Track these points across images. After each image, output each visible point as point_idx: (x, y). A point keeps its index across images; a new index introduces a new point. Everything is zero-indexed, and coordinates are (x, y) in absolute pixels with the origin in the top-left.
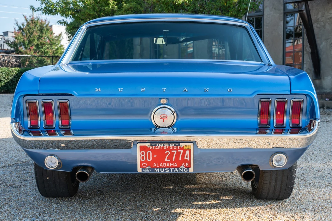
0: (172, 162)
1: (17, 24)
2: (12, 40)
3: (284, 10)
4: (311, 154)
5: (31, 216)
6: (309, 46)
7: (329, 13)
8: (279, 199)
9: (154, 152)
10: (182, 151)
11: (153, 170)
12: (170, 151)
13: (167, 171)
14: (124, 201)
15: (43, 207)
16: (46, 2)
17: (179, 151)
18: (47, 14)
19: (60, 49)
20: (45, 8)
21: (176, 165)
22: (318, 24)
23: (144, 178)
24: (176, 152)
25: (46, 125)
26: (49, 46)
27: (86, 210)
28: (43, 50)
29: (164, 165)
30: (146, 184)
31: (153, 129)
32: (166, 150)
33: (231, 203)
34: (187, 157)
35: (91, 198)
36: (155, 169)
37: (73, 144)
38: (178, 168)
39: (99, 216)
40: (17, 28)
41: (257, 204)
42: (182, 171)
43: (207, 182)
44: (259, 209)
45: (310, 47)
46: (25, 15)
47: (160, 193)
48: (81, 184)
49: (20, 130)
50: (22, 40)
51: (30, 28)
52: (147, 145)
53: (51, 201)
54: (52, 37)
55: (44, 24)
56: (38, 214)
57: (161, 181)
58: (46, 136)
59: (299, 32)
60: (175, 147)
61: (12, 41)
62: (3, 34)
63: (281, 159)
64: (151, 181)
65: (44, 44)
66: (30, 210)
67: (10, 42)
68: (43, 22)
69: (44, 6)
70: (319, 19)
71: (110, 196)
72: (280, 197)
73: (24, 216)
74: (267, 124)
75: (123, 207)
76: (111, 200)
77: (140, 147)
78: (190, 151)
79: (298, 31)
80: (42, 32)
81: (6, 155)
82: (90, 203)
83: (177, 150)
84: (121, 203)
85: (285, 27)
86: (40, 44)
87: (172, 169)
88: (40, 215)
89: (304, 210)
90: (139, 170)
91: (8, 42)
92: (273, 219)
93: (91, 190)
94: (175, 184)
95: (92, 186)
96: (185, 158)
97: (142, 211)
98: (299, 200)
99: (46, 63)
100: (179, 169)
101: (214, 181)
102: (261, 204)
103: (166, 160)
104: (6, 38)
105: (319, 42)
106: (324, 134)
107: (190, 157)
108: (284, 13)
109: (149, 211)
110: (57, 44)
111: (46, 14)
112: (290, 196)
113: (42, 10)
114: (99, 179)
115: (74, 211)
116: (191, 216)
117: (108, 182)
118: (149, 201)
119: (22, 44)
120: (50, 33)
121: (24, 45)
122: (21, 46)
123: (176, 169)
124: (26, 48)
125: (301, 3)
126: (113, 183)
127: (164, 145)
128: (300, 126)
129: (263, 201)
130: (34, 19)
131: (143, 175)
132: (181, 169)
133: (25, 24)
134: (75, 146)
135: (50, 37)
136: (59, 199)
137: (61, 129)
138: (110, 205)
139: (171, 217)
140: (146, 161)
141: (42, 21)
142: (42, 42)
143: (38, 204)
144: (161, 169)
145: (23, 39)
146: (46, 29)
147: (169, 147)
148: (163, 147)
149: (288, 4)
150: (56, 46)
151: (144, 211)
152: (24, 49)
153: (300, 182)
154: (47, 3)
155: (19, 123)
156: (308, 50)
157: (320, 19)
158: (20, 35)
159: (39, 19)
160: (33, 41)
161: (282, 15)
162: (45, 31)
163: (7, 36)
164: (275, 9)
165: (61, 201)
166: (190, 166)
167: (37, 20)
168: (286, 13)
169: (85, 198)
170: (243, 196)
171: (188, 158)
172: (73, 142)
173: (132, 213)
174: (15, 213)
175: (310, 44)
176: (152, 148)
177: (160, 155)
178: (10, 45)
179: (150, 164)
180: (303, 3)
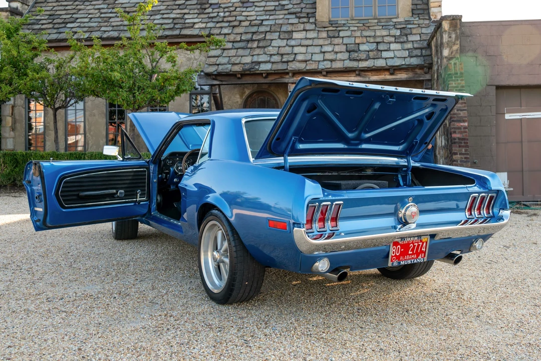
0: (413, 254)
7: (236, 98)
9: (402, 246)
10: (421, 243)
11: (400, 263)
12: (414, 244)
13: (409, 262)
21: (415, 256)
25: (319, 228)
29: (408, 257)
32: (410, 244)
52: (399, 240)
63: (480, 243)
77: (393, 243)
78: (426, 242)
83: (418, 243)
85: (191, 108)
87: (412, 261)
90: (390, 264)
96: (423, 249)
100: (418, 260)
103: (410, 253)
107: (426, 248)
108: (190, 94)
123: (415, 260)
125: (215, 87)
127: (410, 239)
131: (392, 269)
140: (396, 255)
144: (405, 261)
147: (413, 241)
157: (227, 102)
166: (425, 256)
168: (192, 94)
176: (402, 243)
177: (406, 249)
179: (398, 257)
180: (217, 87)
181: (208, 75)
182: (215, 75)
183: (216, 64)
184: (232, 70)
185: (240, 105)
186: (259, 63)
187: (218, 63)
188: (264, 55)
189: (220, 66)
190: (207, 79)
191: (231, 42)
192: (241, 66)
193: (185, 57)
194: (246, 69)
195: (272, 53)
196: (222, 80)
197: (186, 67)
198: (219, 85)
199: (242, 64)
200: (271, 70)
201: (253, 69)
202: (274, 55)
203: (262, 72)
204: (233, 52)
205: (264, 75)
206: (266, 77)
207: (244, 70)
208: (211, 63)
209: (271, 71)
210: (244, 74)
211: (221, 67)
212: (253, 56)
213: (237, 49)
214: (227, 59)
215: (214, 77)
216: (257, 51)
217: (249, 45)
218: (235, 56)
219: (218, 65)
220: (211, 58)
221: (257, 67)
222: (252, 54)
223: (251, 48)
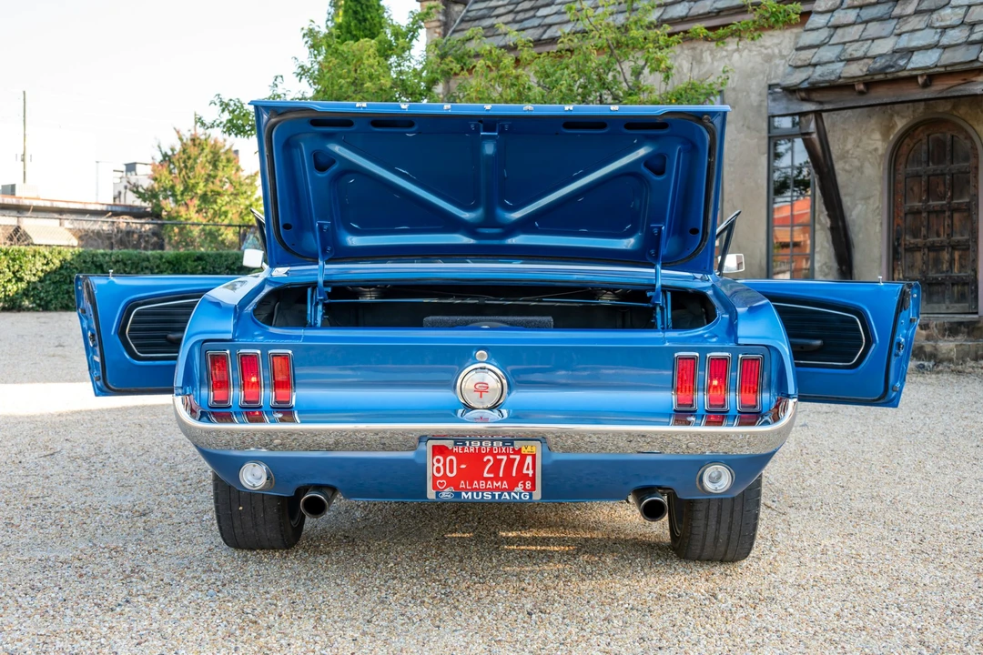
0: (497, 478)
1: (159, 147)
2: (146, 183)
3: (769, 132)
4: (812, 465)
5: (206, 587)
6: (826, 213)
7: (872, 140)
8: (727, 561)
9: (461, 458)
10: (518, 457)
11: (458, 495)
12: (494, 456)
14: (399, 559)
15: (229, 568)
16: (231, 109)
17: (512, 457)
18: (233, 135)
19: (257, 206)
20: (230, 121)
21: (505, 484)
22: (846, 162)
23: (443, 510)
24: (505, 458)
25: (245, 401)
26: (231, 198)
27: (320, 578)
28: (216, 208)
29: (483, 484)
30: (446, 525)
31: (460, 411)
32: (486, 454)
33: (624, 567)
34: (528, 469)
35: (328, 553)
36: (463, 494)
37: (295, 439)
38: (510, 490)
39: (345, 589)
40: (159, 158)
41: (680, 571)
42: (518, 497)
43: (576, 523)
44: (683, 580)
45: (829, 216)
46: (177, 129)
47: (476, 544)
48: (310, 522)
49: (193, 412)
50: (169, 184)
51: (189, 158)
52: (449, 444)
53: (245, 556)
54: (240, 178)
55: (221, 148)
56: (219, 583)
57: (479, 519)
58: (243, 423)
59: (806, 179)
60: (504, 449)
61: (145, 187)
62: (124, 168)
63: (719, 477)
64: (457, 519)
65: (219, 194)
66: (203, 576)
67: (140, 190)
68: (219, 145)
69: (226, 116)
70: (848, 152)
71: (369, 548)
72: (729, 556)
73: (191, 587)
74: (692, 405)
75: (396, 572)
76: (370, 557)
77: (434, 447)
78: (534, 457)
79: (804, 176)
80: (215, 166)
81: (144, 457)
82: (326, 563)
83: (508, 455)
84: (392, 565)
85: (771, 170)
86: (209, 194)
87: (497, 494)
88: (225, 585)
89: (776, 584)
90: (431, 494)
91: (137, 188)
92: (707, 603)
93: (329, 535)
94: (508, 524)
95: (331, 527)
96: (525, 471)
97: (435, 581)
98: (771, 563)
99: (223, 236)
100: (513, 494)
101: (593, 519)
102: (688, 571)
103: (486, 475)
104: (133, 179)
105: (849, 204)
106: (848, 418)
107: (534, 468)
108: (770, 138)
109: (450, 582)
110: (249, 193)
111: (230, 134)
112: (751, 555)
113: (222, 125)
114: (346, 511)
115: (296, 577)
116: (536, 594)
117: (365, 519)
118: (451, 559)
119: (170, 193)
120: (234, 169)
121: (174, 195)
122: (166, 198)
123: (506, 493)
124: (176, 201)
125: (807, 118)
126: (375, 520)
127: (481, 444)
128: (758, 409)
129: (692, 564)
130: (198, 136)
131: (440, 505)
132: (516, 493)
133: (178, 148)
134: (300, 445)
135: (233, 178)
136: (261, 552)
137: (276, 409)
138: (369, 567)
139: (497, 595)
140: (445, 476)
141: (216, 141)
142: (217, 188)
143: (218, 563)
144: (475, 494)
145: (171, 183)
146: (225, 161)
147: (491, 449)
148: (480, 449)
149: (776, 119)
150: (247, 198)
151: (440, 581)
152: (173, 205)
153: (778, 526)
154: (234, 111)
155: (192, 396)
156: (824, 222)
157: (851, 152)
158: (165, 172)
159: (209, 136)
160: (193, 186)
161: (766, 141)
162: (224, 164)
163: (133, 173)
164: (748, 128)
165: (265, 557)
166: (533, 488)
167: (206, 140)
168: (774, 138)
169: (317, 551)
170: (651, 553)
171: (530, 472)
172: (295, 436)
173: (415, 585)
174: (173, 580)
175: (827, 209)
176: (458, 449)
177: (473, 465)
178: (141, 196)
179: (452, 482)
180: (812, 117)
181: (790, 91)
182: (806, 90)
183: (809, 65)
184: (842, 75)
185: (881, 156)
186: (910, 52)
187: (814, 61)
188: (927, 31)
189: (818, 67)
190: (790, 100)
191: (855, 7)
192: (864, 65)
193: (760, 54)
194: (875, 69)
195: (948, 23)
196: (821, 99)
197: (761, 77)
198: (818, 114)
199: (869, 58)
200: (936, 66)
201: (892, 67)
202: (953, 27)
203: (914, 73)
204: (855, 32)
205: (920, 80)
206: (925, 85)
207: (871, 73)
208: (799, 63)
209: (937, 69)
210: (870, 83)
211: (819, 70)
212: (900, 35)
213: (867, 22)
214: (838, 50)
215: (803, 94)
216: (915, 22)
217: (896, 9)
218: (857, 41)
219: (815, 65)
220: (803, 52)
221: (902, 63)
222: (897, 32)
223: (899, 18)
